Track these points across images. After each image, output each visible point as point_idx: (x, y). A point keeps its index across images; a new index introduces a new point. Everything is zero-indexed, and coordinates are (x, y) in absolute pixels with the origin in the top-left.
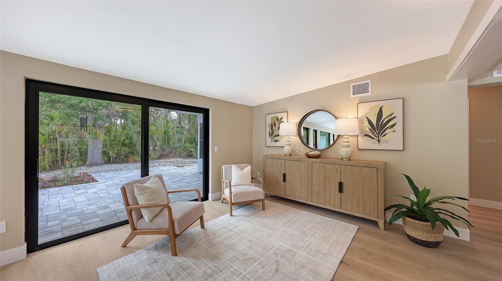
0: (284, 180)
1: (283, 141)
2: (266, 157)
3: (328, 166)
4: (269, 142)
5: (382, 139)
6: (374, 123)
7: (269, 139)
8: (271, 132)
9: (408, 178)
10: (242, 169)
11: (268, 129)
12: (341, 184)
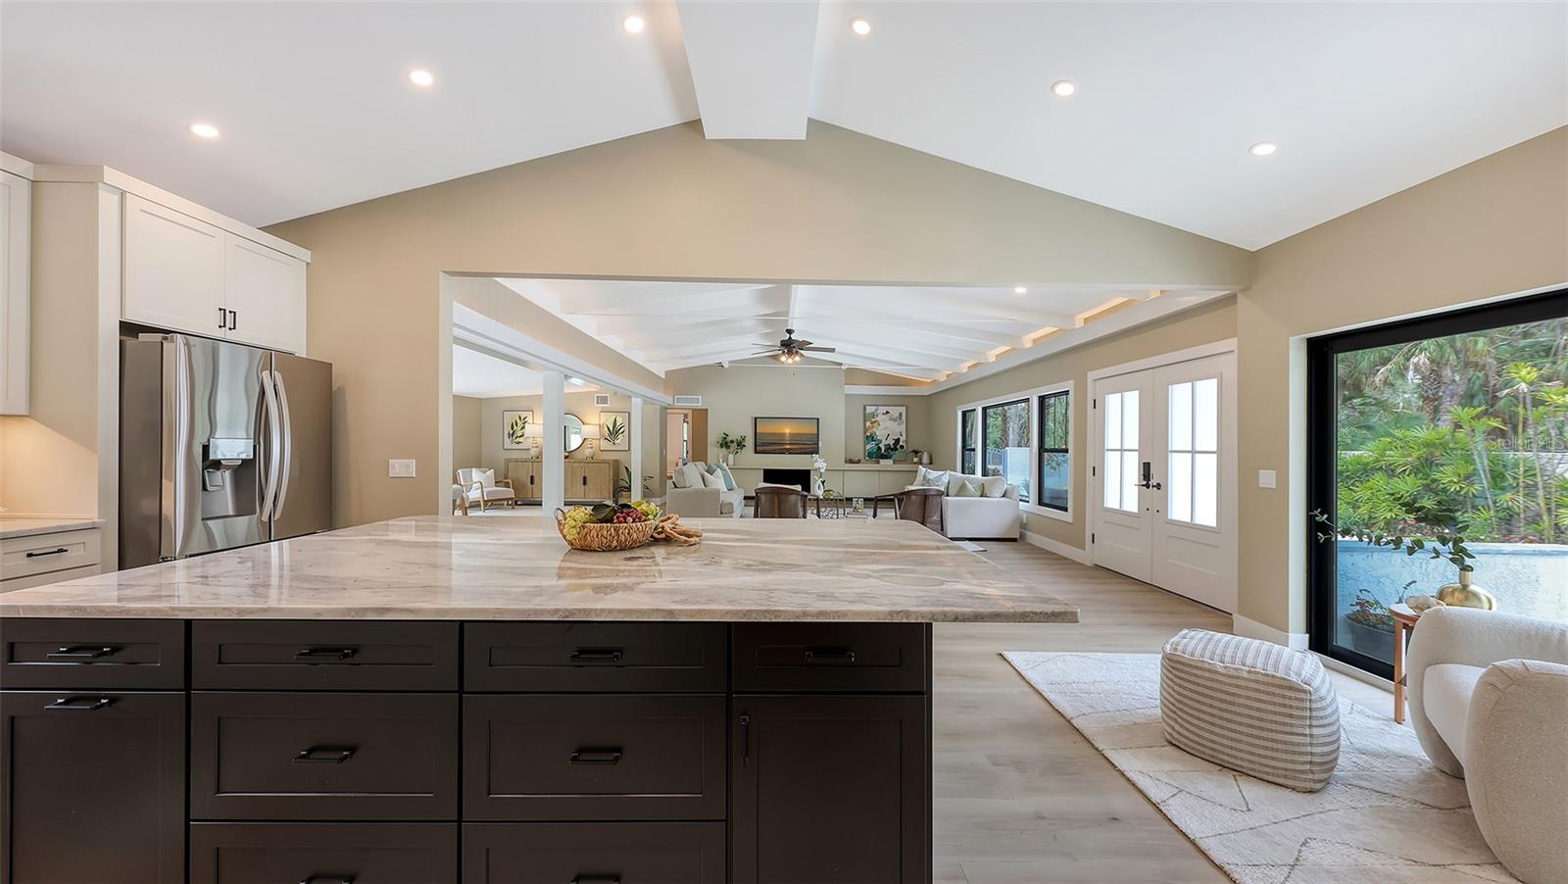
0: (532, 483)
1: (526, 443)
2: (508, 461)
3: (576, 464)
4: (508, 443)
5: (616, 442)
6: (611, 429)
7: (507, 441)
8: (511, 432)
9: (626, 468)
10: (485, 472)
11: (508, 429)
12: (585, 478)
